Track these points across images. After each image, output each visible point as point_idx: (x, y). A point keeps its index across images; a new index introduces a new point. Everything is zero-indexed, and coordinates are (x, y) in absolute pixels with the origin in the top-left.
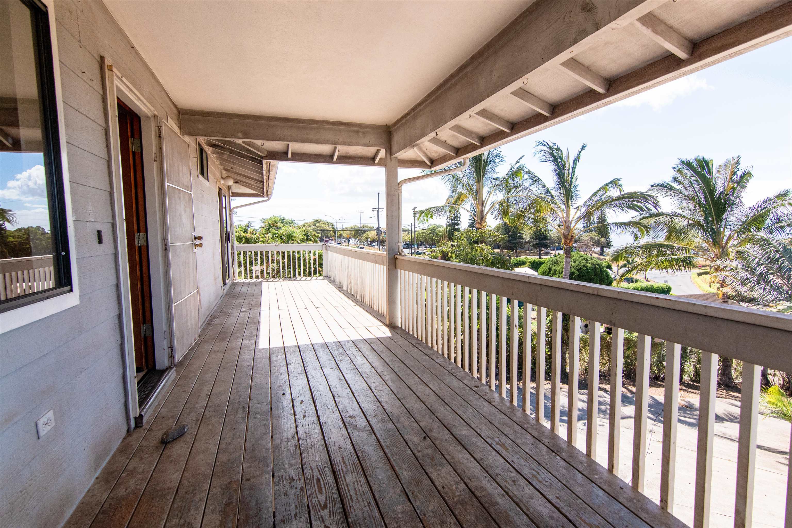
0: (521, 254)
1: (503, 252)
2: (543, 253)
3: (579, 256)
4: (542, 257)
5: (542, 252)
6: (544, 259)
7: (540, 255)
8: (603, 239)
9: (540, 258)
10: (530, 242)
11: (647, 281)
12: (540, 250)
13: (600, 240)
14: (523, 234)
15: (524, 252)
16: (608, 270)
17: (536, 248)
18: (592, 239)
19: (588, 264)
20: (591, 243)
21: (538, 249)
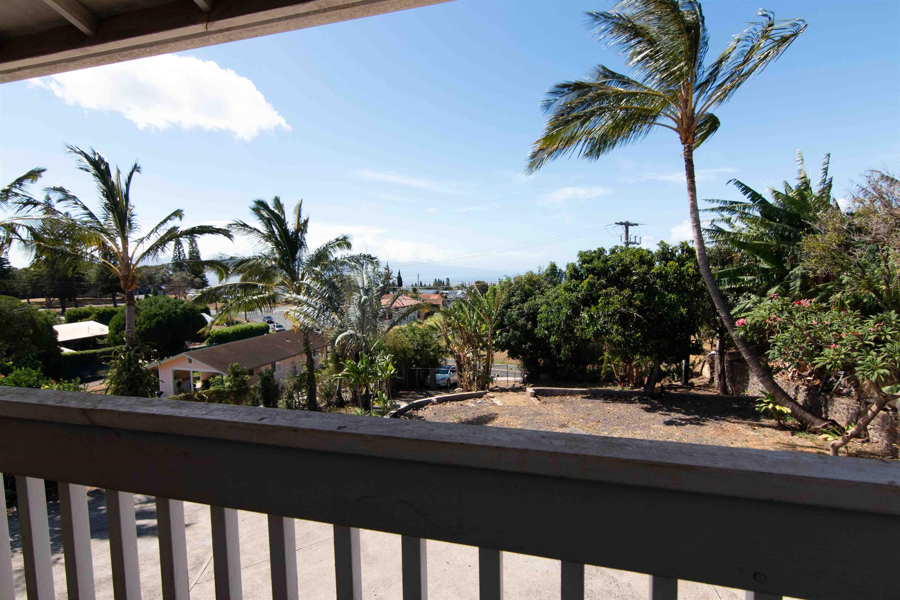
0: (85, 303)
1: (51, 302)
2: (119, 300)
3: (165, 300)
4: (118, 305)
5: (117, 298)
6: (119, 308)
7: (115, 302)
8: (197, 280)
9: (116, 306)
10: (95, 286)
11: (248, 322)
12: (114, 296)
13: (195, 280)
14: (84, 274)
15: (89, 300)
16: (204, 315)
17: (108, 294)
18: (184, 279)
19: (177, 310)
20: (183, 284)
21: (110, 295)
